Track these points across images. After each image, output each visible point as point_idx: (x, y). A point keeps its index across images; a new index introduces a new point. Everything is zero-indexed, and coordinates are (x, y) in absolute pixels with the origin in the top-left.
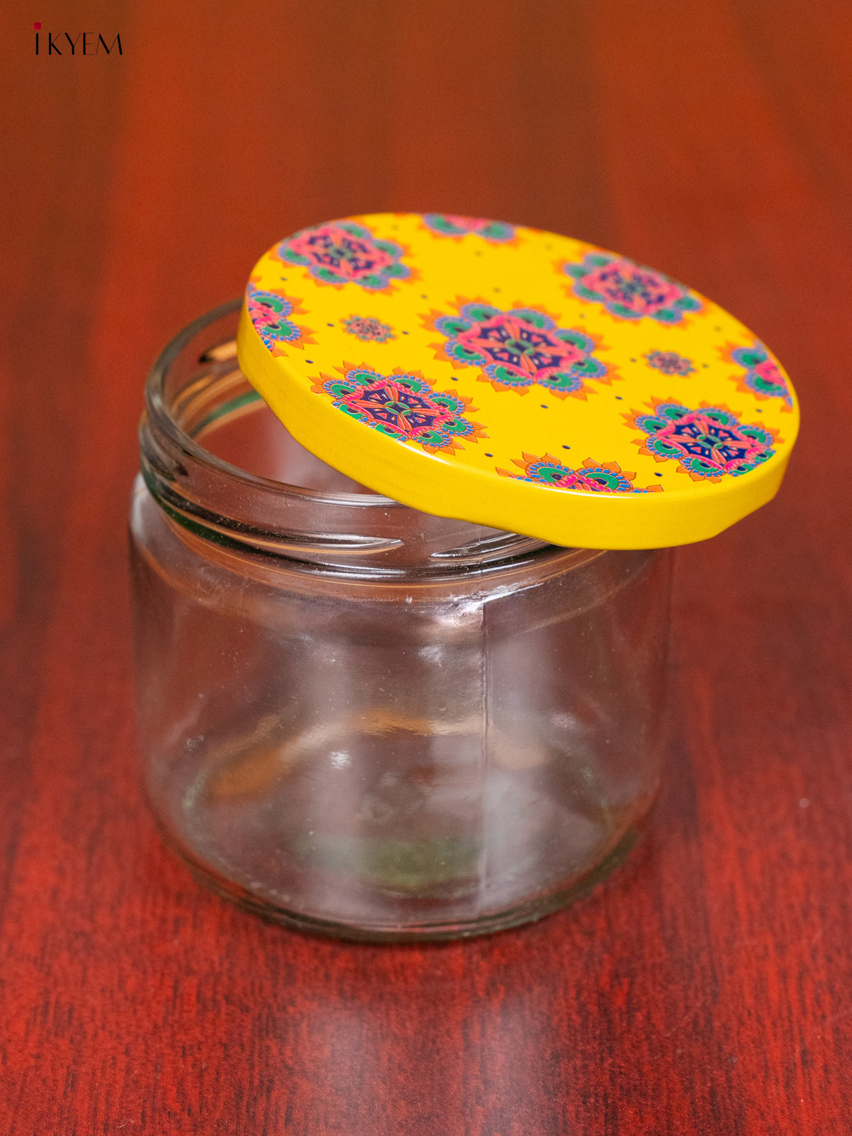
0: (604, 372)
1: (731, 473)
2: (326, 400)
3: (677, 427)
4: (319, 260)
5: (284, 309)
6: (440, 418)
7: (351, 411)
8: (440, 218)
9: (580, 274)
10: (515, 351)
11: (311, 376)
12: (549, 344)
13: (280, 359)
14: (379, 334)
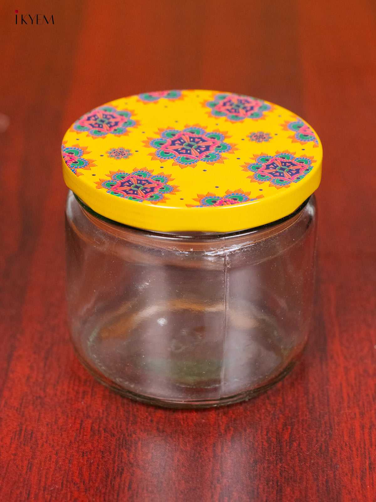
0: (230, 148)
1: (294, 182)
2: (104, 191)
3: (267, 166)
4: (93, 127)
5: (80, 153)
6: (157, 187)
7: (115, 193)
8: (146, 95)
9: (214, 105)
10: (188, 148)
11: (95, 181)
12: (204, 141)
13: (80, 177)
14: (125, 154)
